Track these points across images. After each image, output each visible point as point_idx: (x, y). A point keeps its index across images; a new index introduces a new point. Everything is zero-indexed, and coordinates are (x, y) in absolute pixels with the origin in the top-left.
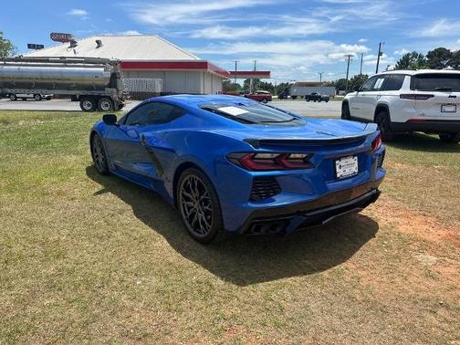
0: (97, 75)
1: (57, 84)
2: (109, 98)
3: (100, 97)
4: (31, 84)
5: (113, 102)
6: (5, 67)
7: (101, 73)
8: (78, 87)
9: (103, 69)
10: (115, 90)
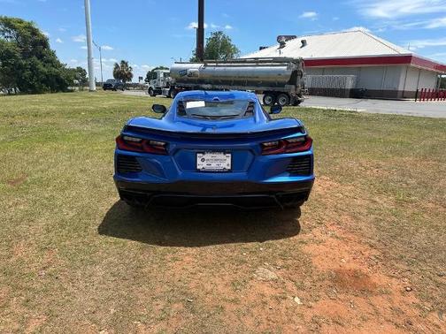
0: (279, 73)
1: (248, 82)
2: (287, 94)
3: (279, 93)
4: (231, 81)
5: (289, 97)
6: (217, 68)
7: (283, 71)
8: (264, 84)
9: (285, 67)
10: (293, 87)
